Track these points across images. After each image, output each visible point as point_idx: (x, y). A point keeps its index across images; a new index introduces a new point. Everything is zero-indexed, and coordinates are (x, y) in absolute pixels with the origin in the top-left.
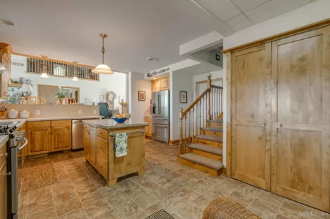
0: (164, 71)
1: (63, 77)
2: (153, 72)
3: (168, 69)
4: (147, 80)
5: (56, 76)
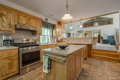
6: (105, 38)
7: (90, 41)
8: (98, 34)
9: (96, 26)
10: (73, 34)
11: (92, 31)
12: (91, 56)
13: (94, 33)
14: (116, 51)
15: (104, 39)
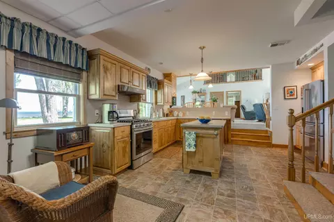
0: (316, 50)
1: (233, 82)
2: (303, 56)
3: (322, 45)
4: (298, 70)
5: (229, 82)
6: (249, 108)
7: (227, 113)
8: (234, 99)
9: (231, 82)
10: (183, 98)
11: (223, 92)
12: (230, 141)
13: (227, 97)
14: (267, 131)
15: (247, 110)
